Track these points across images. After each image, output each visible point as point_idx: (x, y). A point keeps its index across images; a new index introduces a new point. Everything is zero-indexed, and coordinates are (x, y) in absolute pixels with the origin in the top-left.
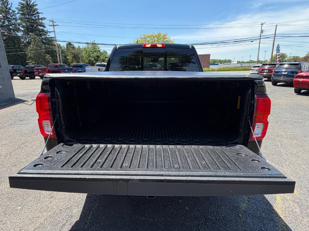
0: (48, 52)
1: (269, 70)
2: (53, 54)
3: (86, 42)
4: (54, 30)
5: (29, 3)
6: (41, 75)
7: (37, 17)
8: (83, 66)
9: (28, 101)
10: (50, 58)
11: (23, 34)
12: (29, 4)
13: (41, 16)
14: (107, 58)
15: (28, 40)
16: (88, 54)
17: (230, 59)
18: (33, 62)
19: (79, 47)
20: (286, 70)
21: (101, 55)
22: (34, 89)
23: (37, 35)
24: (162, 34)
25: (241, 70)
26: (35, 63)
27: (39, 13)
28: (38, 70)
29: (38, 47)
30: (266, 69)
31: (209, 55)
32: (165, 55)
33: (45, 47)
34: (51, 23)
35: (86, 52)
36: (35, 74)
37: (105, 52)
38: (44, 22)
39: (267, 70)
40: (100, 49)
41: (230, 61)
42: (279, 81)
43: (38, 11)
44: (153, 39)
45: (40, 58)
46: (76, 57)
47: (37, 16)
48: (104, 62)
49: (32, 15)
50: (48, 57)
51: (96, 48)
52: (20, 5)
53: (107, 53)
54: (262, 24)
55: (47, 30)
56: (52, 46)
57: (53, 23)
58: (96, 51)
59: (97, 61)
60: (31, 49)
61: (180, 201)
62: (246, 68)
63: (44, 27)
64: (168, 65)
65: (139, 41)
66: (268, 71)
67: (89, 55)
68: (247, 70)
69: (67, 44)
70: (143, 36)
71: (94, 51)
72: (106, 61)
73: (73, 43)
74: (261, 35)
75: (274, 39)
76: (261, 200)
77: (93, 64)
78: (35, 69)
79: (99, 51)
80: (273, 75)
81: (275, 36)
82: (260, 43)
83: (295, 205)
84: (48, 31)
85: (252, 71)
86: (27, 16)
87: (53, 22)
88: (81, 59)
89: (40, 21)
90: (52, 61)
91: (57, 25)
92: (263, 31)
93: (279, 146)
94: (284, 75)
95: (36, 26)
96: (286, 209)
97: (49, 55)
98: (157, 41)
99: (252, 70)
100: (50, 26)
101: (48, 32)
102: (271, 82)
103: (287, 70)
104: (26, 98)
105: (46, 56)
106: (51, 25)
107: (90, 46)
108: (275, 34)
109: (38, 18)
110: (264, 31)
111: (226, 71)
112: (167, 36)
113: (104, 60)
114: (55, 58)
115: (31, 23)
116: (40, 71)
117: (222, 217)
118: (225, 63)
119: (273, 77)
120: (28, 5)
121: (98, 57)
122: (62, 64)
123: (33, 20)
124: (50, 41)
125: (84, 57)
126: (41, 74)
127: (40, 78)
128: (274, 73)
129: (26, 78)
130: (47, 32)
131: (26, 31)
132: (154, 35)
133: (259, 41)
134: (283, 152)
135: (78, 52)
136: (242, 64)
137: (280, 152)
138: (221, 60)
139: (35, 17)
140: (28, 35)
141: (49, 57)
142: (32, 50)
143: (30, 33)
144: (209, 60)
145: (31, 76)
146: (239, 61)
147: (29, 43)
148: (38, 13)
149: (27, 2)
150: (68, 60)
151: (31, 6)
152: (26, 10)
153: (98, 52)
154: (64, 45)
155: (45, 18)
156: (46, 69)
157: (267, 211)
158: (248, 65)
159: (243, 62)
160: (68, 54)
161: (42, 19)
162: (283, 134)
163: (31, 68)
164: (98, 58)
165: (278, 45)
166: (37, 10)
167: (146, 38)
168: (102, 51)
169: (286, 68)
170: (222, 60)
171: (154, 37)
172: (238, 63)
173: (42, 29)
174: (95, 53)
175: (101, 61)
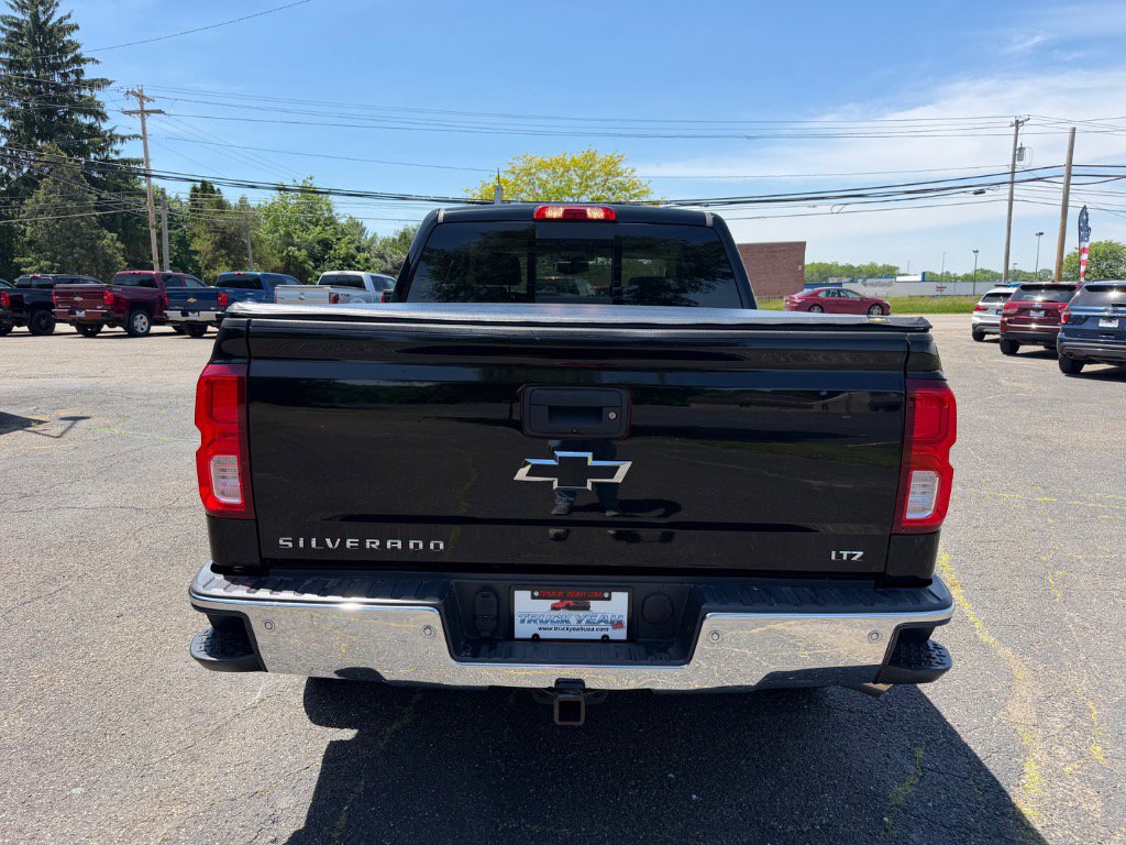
0: (108, 223)
1: (1048, 311)
2: (131, 228)
3: (277, 181)
4: (144, 132)
5: (43, 18)
6: (80, 319)
7: (73, 77)
8: (265, 283)
9: (40, 422)
10: (118, 245)
11: (10, 145)
12: (45, 23)
13: (90, 72)
14: (364, 250)
15: (25, 170)
16: (282, 232)
17: (892, 264)
18: (43, 263)
19: (243, 201)
20: (1114, 311)
21: (339, 239)
22: (56, 376)
23: (66, 151)
24: (600, 156)
26: (52, 268)
27: (84, 61)
28: (72, 294)
29: (70, 198)
30: (1037, 305)
31: (802, 245)
32: (616, 249)
33: (100, 199)
34: (134, 104)
35: (276, 225)
36: (54, 313)
37: (357, 224)
38: (100, 95)
39: (1038, 310)
40: (335, 211)
41: (890, 273)
42: (1087, 356)
43: (78, 52)
44: (562, 175)
45: (75, 246)
46: (231, 243)
47: (72, 72)
48: (350, 267)
49: (55, 67)
50: (109, 239)
51: (317, 207)
52: (6, 27)
53: (364, 230)
54: (1017, 122)
55: (111, 131)
56: (130, 195)
57: (142, 103)
58: (318, 220)
59: (319, 261)
60: (38, 207)
61: (672, 775)
62: (959, 302)
63: (102, 116)
64: (625, 286)
65: (506, 182)
66: (1046, 315)
67: (288, 235)
68: (963, 312)
69: (195, 189)
70: (520, 165)
71: (310, 222)
72: (358, 262)
73: (221, 188)
74: (1014, 166)
75: (1068, 184)
76: (966, 775)
77: (303, 277)
78: (56, 294)
79: (331, 221)
80: (1064, 330)
81: (1069, 175)
82: (1011, 201)
83: (1089, 791)
84: (115, 132)
85: (982, 314)
86: (33, 72)
87: (141, 97)
88: (250, 251)
89: (86, 93)
90: (126, 260)
91: (160, 112)
92: (1021, 149)
93: (1057, 600)
94: (1108, 332)
95: (66, 113)
96: (1053, 802)
97: (115, 235)
98: (581, 184)
99: (978, 309)
100: (130, 113)
101: (117, 136)
102: (1057, 362)
103: (1117, 312)
104: (32, 408)
105: (99, 238)
106: (133, 112)
107: (293, 200)
108: (1070, 165)
109: (78, 81)
110: (1027, 152)
112: (622, 166)
113: (353, 257)
114: (139, 248)
115: (48, 99)
116: (78, 299)
117: (821, 825)
118: (869, 281)
119: (1062, 340)
120: (39, 26)
121: (326, 245)
122: (170, 272)
123: (57, 88)
124: (120, 176)
125: (264, 246)
126: (80, 314)
127: (73, 329)
128: (1066, 323)
129: (15, 329)
130: (113, 138)
131: (22, 131)
132: (568, 159)
133: (1008, 191)
134: (1071, 619)
135: (242, 222)
136: (944, 284)
137: (1058, 619)
138: (851, 267)
139: (65, 76)
140: (30, 148)
141: (112, 240)
142: (41, 212)
143: (39, 143)
144: (800, 268)
145: (39, 320)
146: (931, 271)
147: (31, 182)
148: (78, 60)
149: (35, 17)
150: (197, 258)
151: (51, 30)
152: (30, 46)
153: (326, 225)
154: (179, 192)
155: (105, 82)
156: (103, 294)
157: (986, 808)
158: (967, 288)
159: (948, 278)
160: (196, 231)
161: (92, 84)
162: (1080, 557)
163: (40, 286)
164: (326, 252)
165: (1085, 208)
166: (75, 49)
167: (533, 171)
168: (343, 221)
169: (1114, 305)
170: (856, 265)
171: (567, 169)
172: (923, 280)
173: (90, 127)
174: (311, 227)
175: (337, 262)
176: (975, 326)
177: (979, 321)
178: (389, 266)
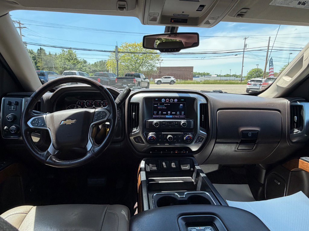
4: (21, 33)
14: (84, 67)
16: (63, 62)
17: (208, 73)
25: (226, 84)
35: (61, 60)
40: (77, 57)
46: (48, 64)
51: (72, 55)
54: (245, 38)
57: (20, 25)
58: (73, 59)
62: (230, 81)
67: (65, 62)
68: (232, 84)
70: (124, 45)
71: (71, 59)
72: (83, 70)
81: (268, 49)
82: (243, 57)
85: (250, 85)
87: (20, 23)
88: (54, 66)
91: (25, 27)
106: (17, 27)
108: (269, 46)
110: (247, 45)
111: (211, 84)
113: (82, 68)
118: (205, 76)
125: (58, 65)
144: (192, 73)
150: (39, 68)
153: (75, 60)
159: (221, 76)
160: (39, 60)
167: (128, 46)
168: (79, 59)
171: (136, 47)
174: (71, 60)
175: (78, 69)
176: (247, 89)
177: (249, 87)
178: (91, 70)
